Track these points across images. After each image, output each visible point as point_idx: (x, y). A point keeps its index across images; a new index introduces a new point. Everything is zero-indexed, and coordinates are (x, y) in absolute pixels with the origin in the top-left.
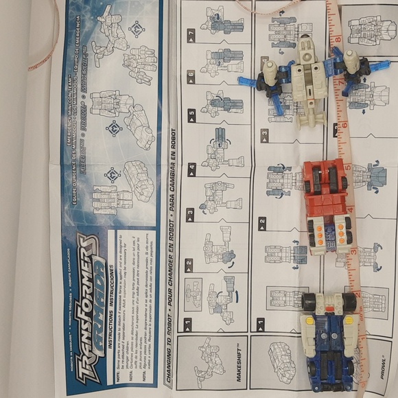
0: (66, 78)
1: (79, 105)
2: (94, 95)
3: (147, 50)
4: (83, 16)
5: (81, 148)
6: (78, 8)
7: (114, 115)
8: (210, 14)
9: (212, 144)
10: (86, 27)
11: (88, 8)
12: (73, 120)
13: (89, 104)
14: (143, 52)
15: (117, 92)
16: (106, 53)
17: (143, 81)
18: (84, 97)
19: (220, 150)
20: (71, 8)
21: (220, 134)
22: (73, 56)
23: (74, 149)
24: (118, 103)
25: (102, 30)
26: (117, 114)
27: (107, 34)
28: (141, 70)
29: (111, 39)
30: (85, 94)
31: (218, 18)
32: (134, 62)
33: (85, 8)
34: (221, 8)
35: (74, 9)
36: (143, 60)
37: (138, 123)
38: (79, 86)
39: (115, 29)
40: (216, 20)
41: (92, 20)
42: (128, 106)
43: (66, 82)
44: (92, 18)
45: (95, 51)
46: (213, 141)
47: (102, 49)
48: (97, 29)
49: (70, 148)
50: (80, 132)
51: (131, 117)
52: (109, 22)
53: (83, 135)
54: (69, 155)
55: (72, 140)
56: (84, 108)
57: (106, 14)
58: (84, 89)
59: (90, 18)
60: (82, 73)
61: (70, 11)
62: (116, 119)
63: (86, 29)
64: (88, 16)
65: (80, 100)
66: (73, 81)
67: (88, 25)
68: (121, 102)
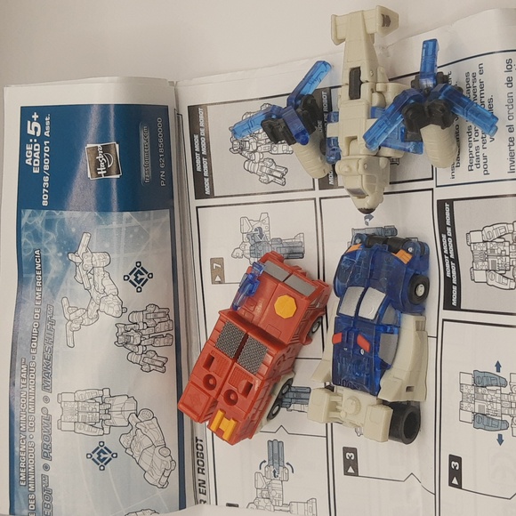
0: (17, 364)
1: (38, 413)
2: (65, 397)
3: (157, 310)
4: (46, 250)
5: (44, 490)
6: (37, 237)
7: (101, 432)
8: (246, 229)
9: (263, 471)
10: (52, 271)
11: (53, 236)
12: (28, 440)
13: (55, 412)
14: (152, 316)
15: (106, 392)
16: (86, 321)
17: (152, 367)
18: (46, 399)
19: (276, 483)
20: (24, 234)
21: (276, 452)
22: (29, 324)
23: (32, 492)
24: (108, 411)
25: (78, 278)
26: (107, 430)
27: (87, 286)
28: (149, 348)
29: (95, 295)
30: (48, 395)
31: (261, 235)
32: (136, 335)
33: (47, 236)
34: (264, 216)
35: (29, 237)
36: (151, 330)
37: (147, 442)
38: (39, 380)
39: (100, 278)
40: (258, 239)
41: (61, 258)
42: (127, 414)
43: (18, 372)
44: (61, 254)
45: (67, 316)
46: (264, 465)
47: (79, 313)
48: (69, 276)
49: (25, 490)
50: (41, 462)
51: (132, 433)
52: (87, 263)
53: (46, 467)
54: (23, 502)
55: (27, 476)
56: (47, 419)
57: (82, 250)
58: (47, 387)
59: (56, 256)
60: (44, 358)
61: (23, 240)
62: (104, 438)
63: (51, 275)
64: (53, 252)
65: (40, 404)
66: (29, 370)
67: (55, 266)
68: (114, 408)
